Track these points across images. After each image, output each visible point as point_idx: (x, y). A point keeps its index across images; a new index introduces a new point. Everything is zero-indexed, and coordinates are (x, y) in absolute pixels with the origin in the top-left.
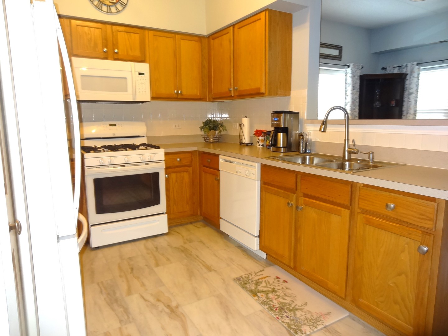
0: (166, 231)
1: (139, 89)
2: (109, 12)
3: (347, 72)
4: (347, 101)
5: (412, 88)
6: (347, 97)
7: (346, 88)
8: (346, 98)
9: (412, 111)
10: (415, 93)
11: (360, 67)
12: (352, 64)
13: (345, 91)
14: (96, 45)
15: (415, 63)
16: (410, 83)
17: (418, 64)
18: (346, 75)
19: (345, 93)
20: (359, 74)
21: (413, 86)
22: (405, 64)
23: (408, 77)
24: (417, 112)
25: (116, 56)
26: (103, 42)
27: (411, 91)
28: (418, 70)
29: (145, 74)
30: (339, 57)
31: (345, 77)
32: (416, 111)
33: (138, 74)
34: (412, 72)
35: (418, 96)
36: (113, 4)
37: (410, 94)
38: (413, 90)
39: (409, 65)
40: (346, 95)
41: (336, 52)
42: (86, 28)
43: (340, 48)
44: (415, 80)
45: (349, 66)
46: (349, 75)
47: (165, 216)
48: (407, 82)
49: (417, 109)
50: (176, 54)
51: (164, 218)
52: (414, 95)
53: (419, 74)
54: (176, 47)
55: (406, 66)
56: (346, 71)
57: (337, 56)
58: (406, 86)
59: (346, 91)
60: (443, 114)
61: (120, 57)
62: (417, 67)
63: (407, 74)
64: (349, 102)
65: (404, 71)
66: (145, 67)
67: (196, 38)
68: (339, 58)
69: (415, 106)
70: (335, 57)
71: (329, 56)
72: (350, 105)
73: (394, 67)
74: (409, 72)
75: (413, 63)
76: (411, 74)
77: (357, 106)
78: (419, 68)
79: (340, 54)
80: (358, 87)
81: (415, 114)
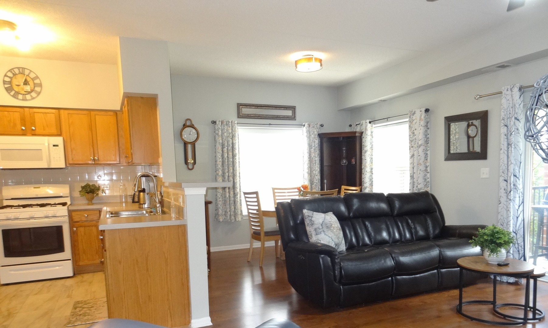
0: (71, 275)
1: (54, 158)
2: (24, 100)
5: (367, 146)
9: (369, 169)
10: (371, 151)
11: (318, 126)
12: (307, 123)
14: (15, 125)
15: (368, 121)
16: (368, 142)
17: (370, 122)
20: (316, 133)
23: (364, 134)
25: (33, 132)
26: (21, 122)
27: (366, 149)
28: (371, 127)
29: (59, 146)
30: (293, 117)
32: (372, 169)
33: (52, 146)
34: (366, 129)
36: (28, 93)
37: (366, 152)
38: (368, 148)
39: (363, 122)
40: (303, 154)
42: (6, 113)
43: (293, 108)
44: (369, 138)
45: (304, 126)
47: (70, 262)
48: (363, 140)
50: (92, 127)
51: (69, 264)
52: (369, 153)
53: (372, 132)
54: (91, 121)
55: (362, 124)
56: (302, 130)
57: (290, 117)
58: (363, 144)
61: (37, 133)
62: (369, 125)
63: (363, 132)
65: (358, 129)
66: (59, 140)
67: (112, 113)
69: (371, 164)
70: (287, 118)
71: (278, 117)
72: (307, 164)
73: (357, 125)
74: (363, 130)
75: (366, 121)
76: (365, 132)
77: (317, 164)
78: (372, 126)
79: (294, 114)
80: (316, 146)
81: (372, 172)
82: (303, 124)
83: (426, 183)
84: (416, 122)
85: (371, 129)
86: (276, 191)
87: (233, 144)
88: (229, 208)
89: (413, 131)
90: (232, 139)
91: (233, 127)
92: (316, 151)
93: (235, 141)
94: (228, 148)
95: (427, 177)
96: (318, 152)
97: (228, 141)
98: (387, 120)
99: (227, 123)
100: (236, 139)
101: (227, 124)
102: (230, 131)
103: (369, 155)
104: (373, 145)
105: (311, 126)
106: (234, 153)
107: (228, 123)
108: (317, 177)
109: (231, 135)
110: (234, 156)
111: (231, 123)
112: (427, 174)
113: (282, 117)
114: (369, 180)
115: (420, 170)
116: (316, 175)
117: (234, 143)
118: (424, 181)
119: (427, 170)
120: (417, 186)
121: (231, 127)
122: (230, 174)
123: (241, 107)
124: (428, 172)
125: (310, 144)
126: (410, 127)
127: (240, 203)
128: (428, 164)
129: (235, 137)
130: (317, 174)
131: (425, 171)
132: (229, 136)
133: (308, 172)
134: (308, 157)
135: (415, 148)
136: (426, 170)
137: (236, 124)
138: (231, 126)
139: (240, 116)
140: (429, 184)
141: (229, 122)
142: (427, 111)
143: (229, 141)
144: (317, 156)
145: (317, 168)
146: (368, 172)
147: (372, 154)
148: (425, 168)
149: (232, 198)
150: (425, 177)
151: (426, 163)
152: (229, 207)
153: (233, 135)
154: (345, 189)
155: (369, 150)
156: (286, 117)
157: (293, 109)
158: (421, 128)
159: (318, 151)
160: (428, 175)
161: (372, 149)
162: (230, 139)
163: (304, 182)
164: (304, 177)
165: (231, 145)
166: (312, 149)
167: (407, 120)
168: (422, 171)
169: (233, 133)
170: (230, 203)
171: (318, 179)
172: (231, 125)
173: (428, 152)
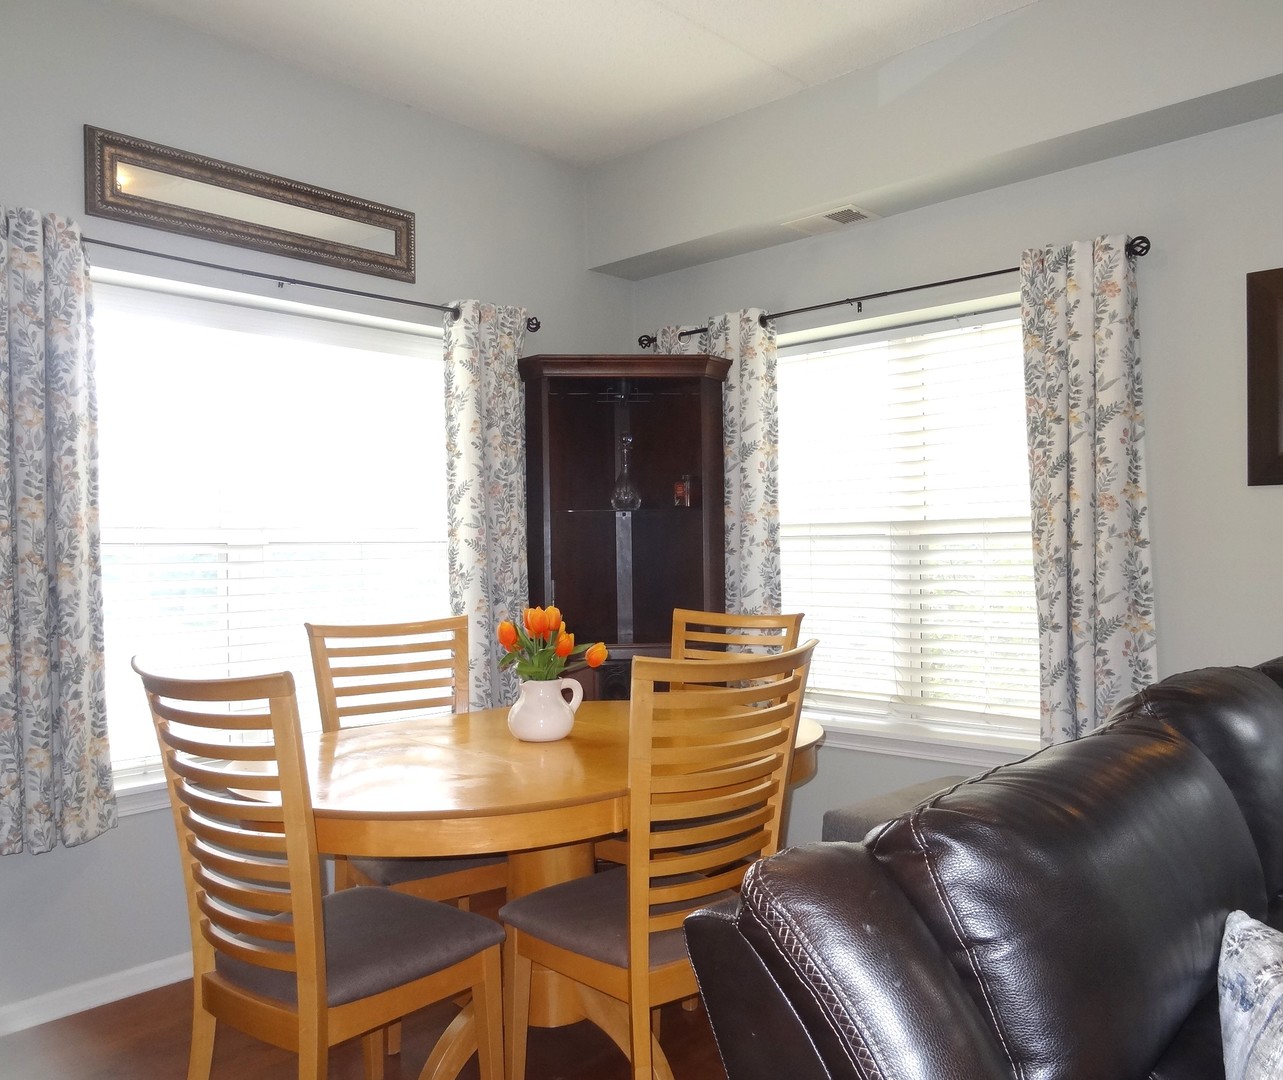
3: (453, 338)
4: (458, 482)
5: (751, 426)
6: (457, 462)
7: (450, 418)
8: (451, 466)
9: (758, 532)
10: (768, 448)
11: (521, 322)
12: (471, 302)
13: (444, 433)
15: (754, 314)
16: (745, 403)
17: (763, 321)
18: (447, 357)
19: (444, 440)
20: (512, 354)
21: (756, 415)
22: (718, 320)
23: (733, 374)
24: (782, 532)
27: (748, 438)
28: (767, 340)
30: (402, 262)
31: (442, 364)
32: (773, 529)
34: (746, 350)
35: (779, 462)
37: (746, 451)
38: (758, 434)
39: (734, 319)
40: (450, 450)
41: (380, 240)
43: (401, 222)
44: (760, 388)
45: (456, 313)
46: (461, 354)
48: (732, 398)
49: (783, 518)
52: (758, 457)
53: (771, 366)
55: (724, 327)
56: (449, 335)
57: (387, 261)
58: (729, 416)
59: (452, 433)
60: (887, 544)
62: (759, 332)
63: (730, 362)
64: (465, 487)
65: (718, 348)
68: (399, 266)
69: (769, 507)
70: (371, 262)
71: (327, 252)
72: (473, 500)
73: (682, 334)
74: (734, 355)
75: (745, 312)
76: (742, 363)
77: (515, 504)
78: (770, 338)
79: (403, 250)
80: (512, 416)
81: (775, 542)
82: (452, 305)
83: (1136, 593)
84: (1078, 301)
85: (767, 350)
86: (331, 643)
87: (49, 354)
88: (14, 766)
89: (1059, 343)
90: (46, 324)
91: (54, 256)
92: (512, 440)
93: (69, 339)
94: (16, 380)
95: (1138, 563)
96: (519, 446)
97: (16, 336)
98: (860, 310)
99: (13, 222)
100: (72, 330)
101: (12, 228)
102: (36, 275)
103: (762, 464)
104: (776, 423)
105: (489, 321)
106: (61, 413)
107: (19, 226)
108: (515, 566)
109: (40, 301)
110: (60, 434)
111: (38, 229)
112: (1137, 548)
113: (345, 252)
114: (761, 580)
115: (1112, 530)
116: (515, 558)
117: (60, 351)
118: (1126, 584)
119: (1138, 533)
120: (1093, 611)
121: (39, 252)
122: (26, 547)
123: (108, 150)
124: (1143, 543)
125: (485, 406)
126: (1035, 330)
127: (94, 724)
128: (1141, 503)
129: (69, 315)
130: (515, 552)
131: (1128, 539)
132: (21, 306)
133: (479, 539)
134: (478, 466)
135: (1078, 425)
136: (1134, 532)
137: (78, 242)
138: (39, 246)
139: (100, 200)
140: (1147, 599)
141: (26, 218)
142: (1136, 248)
143: (23, 334)
144: (514, 464)
145: (515, 524)
146: (758, 545)
147: (772, 462)
148: (1128, 523)
149: (36, 697)
150: (1131, 568)
151: (1132, 497)
152: (11, 756)
153: (57, 301)
154: (691, 627)
155: (761, 445)
156: (365, 256)
157: (401, 224)
158: (1110, 327)
159: (519, 440)
160: (1145, 556)
161: (773, 439)
162: (33, 328)
163: (457, 589)
164: (457, 567)
165: (40, 366)
166: (496, 431)
167: (1015, 297)
168: (1120, 536)
169: (57, 291)
170: (19, 729)
171: (521, 576)
172: (39, 238)
173: (1140, 446)
